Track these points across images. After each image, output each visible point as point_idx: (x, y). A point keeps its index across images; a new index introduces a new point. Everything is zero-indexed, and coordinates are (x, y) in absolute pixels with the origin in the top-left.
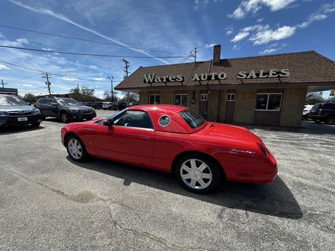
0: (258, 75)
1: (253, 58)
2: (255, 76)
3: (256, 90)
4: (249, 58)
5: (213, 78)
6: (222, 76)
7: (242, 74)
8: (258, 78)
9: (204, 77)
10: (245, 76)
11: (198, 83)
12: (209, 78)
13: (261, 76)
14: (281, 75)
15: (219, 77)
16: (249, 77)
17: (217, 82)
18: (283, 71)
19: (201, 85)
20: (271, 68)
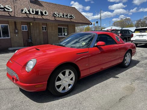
0: (63, 16)
1: (53, 4)
2: (62, 17)
3: (57, 25)
4: (51, 3)
5: (39, 13)
6: (46, 13)
7: (56, 14)
8: (64, 17)
9: (33, 12)
10: (58, 16)
11: (25, 16)
12: (37, 13)
13: (65, 17)
14: (72, 18)
15: (44, 13)
16: (60, 16)
17: (40, 17)
18: (72, 16)
19: (29, 17)
20: (69, 13)
